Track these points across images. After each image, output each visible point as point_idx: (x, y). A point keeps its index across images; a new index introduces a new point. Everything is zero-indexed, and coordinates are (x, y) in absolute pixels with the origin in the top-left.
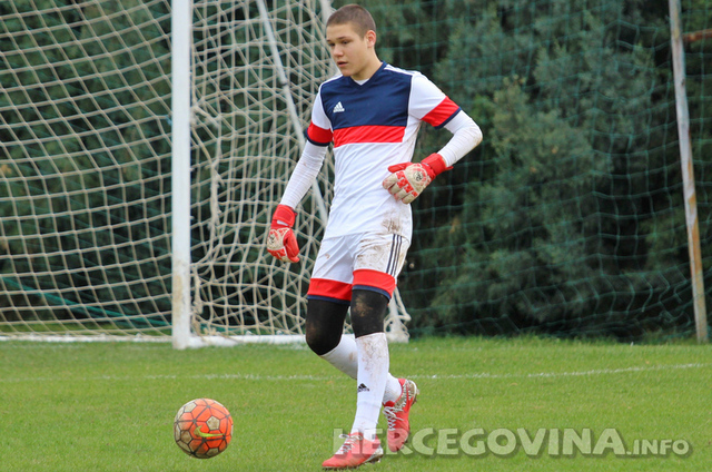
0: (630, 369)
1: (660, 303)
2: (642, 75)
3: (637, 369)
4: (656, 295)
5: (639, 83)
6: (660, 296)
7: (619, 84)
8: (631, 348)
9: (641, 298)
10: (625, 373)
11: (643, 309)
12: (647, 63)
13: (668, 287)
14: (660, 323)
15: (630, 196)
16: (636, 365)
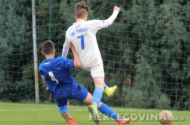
0: (17, 110)
1: (25, 93)
2: (23, 24)
3: (19, 110)
4: (24, 90)
5: (23, 27)
6: (25, 91)
7: (17, 26)
8: (17, 104)
9: (19, 91)
10: (16, 111)
11: (20, 94)
12: (25, 21)
13: (27, 88)
14: (25, 98)
15: (17, 61)
16: (19, 109)
